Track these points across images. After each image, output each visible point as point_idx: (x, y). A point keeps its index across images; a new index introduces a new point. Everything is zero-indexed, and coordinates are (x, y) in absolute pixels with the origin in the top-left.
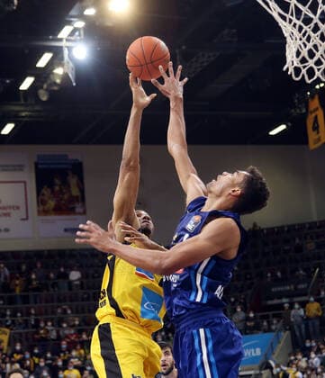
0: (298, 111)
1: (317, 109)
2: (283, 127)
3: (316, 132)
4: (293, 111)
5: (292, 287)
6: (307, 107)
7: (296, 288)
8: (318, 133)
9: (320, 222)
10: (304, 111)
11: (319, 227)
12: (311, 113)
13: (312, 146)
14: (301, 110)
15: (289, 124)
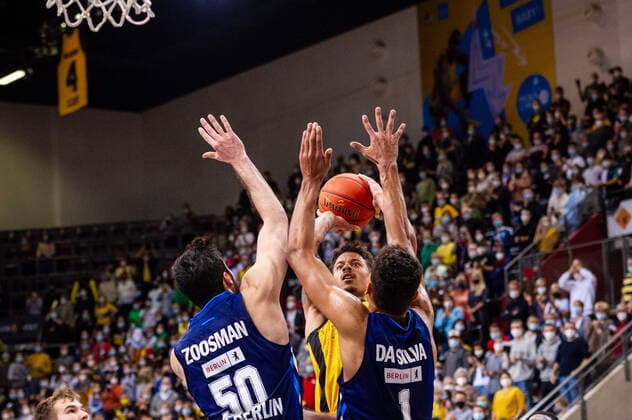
0: (45, 51)
1: (75, 52)
2: (19, 75)
3: (71, 88)
4: (37, 51)
5: (14, 328)
6: (60, 46)
7: (20, 330)
8: (75, 89)
9: (66, 229)
10: (54, 52)
11: (64, 237)
12: (67, 56)
13: (65, 109)
14: (49, 51)
15: (30, 71)
